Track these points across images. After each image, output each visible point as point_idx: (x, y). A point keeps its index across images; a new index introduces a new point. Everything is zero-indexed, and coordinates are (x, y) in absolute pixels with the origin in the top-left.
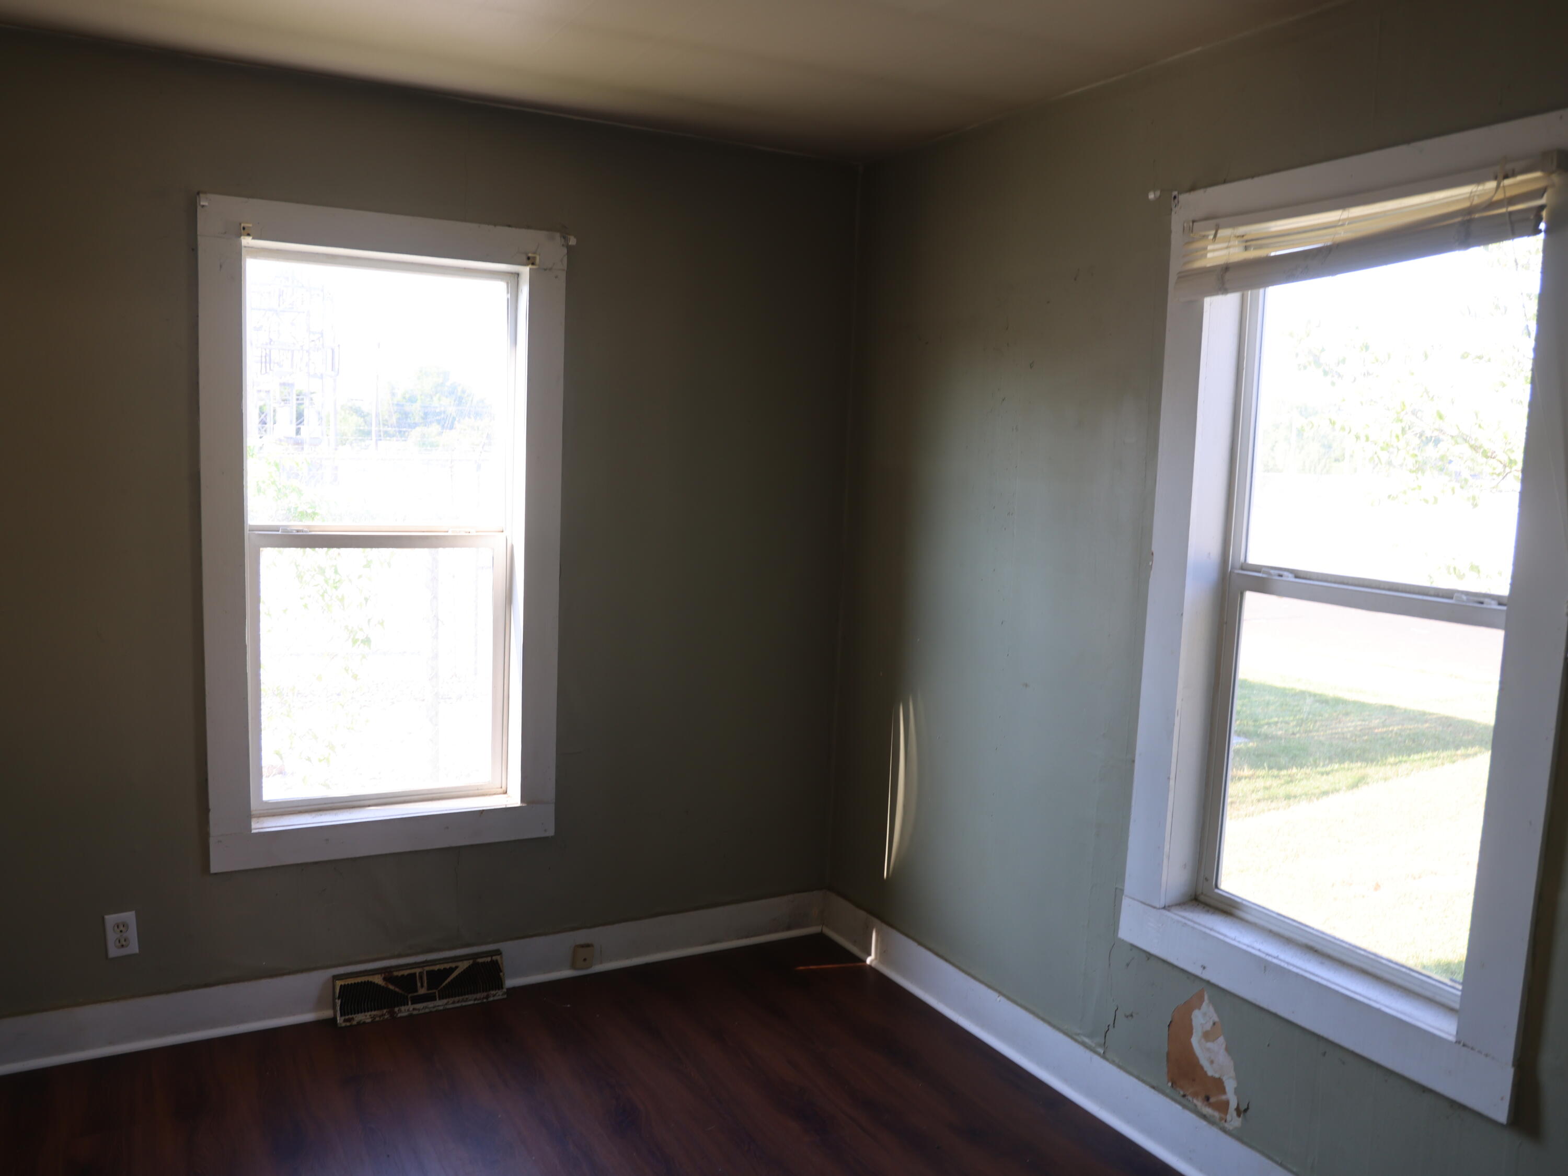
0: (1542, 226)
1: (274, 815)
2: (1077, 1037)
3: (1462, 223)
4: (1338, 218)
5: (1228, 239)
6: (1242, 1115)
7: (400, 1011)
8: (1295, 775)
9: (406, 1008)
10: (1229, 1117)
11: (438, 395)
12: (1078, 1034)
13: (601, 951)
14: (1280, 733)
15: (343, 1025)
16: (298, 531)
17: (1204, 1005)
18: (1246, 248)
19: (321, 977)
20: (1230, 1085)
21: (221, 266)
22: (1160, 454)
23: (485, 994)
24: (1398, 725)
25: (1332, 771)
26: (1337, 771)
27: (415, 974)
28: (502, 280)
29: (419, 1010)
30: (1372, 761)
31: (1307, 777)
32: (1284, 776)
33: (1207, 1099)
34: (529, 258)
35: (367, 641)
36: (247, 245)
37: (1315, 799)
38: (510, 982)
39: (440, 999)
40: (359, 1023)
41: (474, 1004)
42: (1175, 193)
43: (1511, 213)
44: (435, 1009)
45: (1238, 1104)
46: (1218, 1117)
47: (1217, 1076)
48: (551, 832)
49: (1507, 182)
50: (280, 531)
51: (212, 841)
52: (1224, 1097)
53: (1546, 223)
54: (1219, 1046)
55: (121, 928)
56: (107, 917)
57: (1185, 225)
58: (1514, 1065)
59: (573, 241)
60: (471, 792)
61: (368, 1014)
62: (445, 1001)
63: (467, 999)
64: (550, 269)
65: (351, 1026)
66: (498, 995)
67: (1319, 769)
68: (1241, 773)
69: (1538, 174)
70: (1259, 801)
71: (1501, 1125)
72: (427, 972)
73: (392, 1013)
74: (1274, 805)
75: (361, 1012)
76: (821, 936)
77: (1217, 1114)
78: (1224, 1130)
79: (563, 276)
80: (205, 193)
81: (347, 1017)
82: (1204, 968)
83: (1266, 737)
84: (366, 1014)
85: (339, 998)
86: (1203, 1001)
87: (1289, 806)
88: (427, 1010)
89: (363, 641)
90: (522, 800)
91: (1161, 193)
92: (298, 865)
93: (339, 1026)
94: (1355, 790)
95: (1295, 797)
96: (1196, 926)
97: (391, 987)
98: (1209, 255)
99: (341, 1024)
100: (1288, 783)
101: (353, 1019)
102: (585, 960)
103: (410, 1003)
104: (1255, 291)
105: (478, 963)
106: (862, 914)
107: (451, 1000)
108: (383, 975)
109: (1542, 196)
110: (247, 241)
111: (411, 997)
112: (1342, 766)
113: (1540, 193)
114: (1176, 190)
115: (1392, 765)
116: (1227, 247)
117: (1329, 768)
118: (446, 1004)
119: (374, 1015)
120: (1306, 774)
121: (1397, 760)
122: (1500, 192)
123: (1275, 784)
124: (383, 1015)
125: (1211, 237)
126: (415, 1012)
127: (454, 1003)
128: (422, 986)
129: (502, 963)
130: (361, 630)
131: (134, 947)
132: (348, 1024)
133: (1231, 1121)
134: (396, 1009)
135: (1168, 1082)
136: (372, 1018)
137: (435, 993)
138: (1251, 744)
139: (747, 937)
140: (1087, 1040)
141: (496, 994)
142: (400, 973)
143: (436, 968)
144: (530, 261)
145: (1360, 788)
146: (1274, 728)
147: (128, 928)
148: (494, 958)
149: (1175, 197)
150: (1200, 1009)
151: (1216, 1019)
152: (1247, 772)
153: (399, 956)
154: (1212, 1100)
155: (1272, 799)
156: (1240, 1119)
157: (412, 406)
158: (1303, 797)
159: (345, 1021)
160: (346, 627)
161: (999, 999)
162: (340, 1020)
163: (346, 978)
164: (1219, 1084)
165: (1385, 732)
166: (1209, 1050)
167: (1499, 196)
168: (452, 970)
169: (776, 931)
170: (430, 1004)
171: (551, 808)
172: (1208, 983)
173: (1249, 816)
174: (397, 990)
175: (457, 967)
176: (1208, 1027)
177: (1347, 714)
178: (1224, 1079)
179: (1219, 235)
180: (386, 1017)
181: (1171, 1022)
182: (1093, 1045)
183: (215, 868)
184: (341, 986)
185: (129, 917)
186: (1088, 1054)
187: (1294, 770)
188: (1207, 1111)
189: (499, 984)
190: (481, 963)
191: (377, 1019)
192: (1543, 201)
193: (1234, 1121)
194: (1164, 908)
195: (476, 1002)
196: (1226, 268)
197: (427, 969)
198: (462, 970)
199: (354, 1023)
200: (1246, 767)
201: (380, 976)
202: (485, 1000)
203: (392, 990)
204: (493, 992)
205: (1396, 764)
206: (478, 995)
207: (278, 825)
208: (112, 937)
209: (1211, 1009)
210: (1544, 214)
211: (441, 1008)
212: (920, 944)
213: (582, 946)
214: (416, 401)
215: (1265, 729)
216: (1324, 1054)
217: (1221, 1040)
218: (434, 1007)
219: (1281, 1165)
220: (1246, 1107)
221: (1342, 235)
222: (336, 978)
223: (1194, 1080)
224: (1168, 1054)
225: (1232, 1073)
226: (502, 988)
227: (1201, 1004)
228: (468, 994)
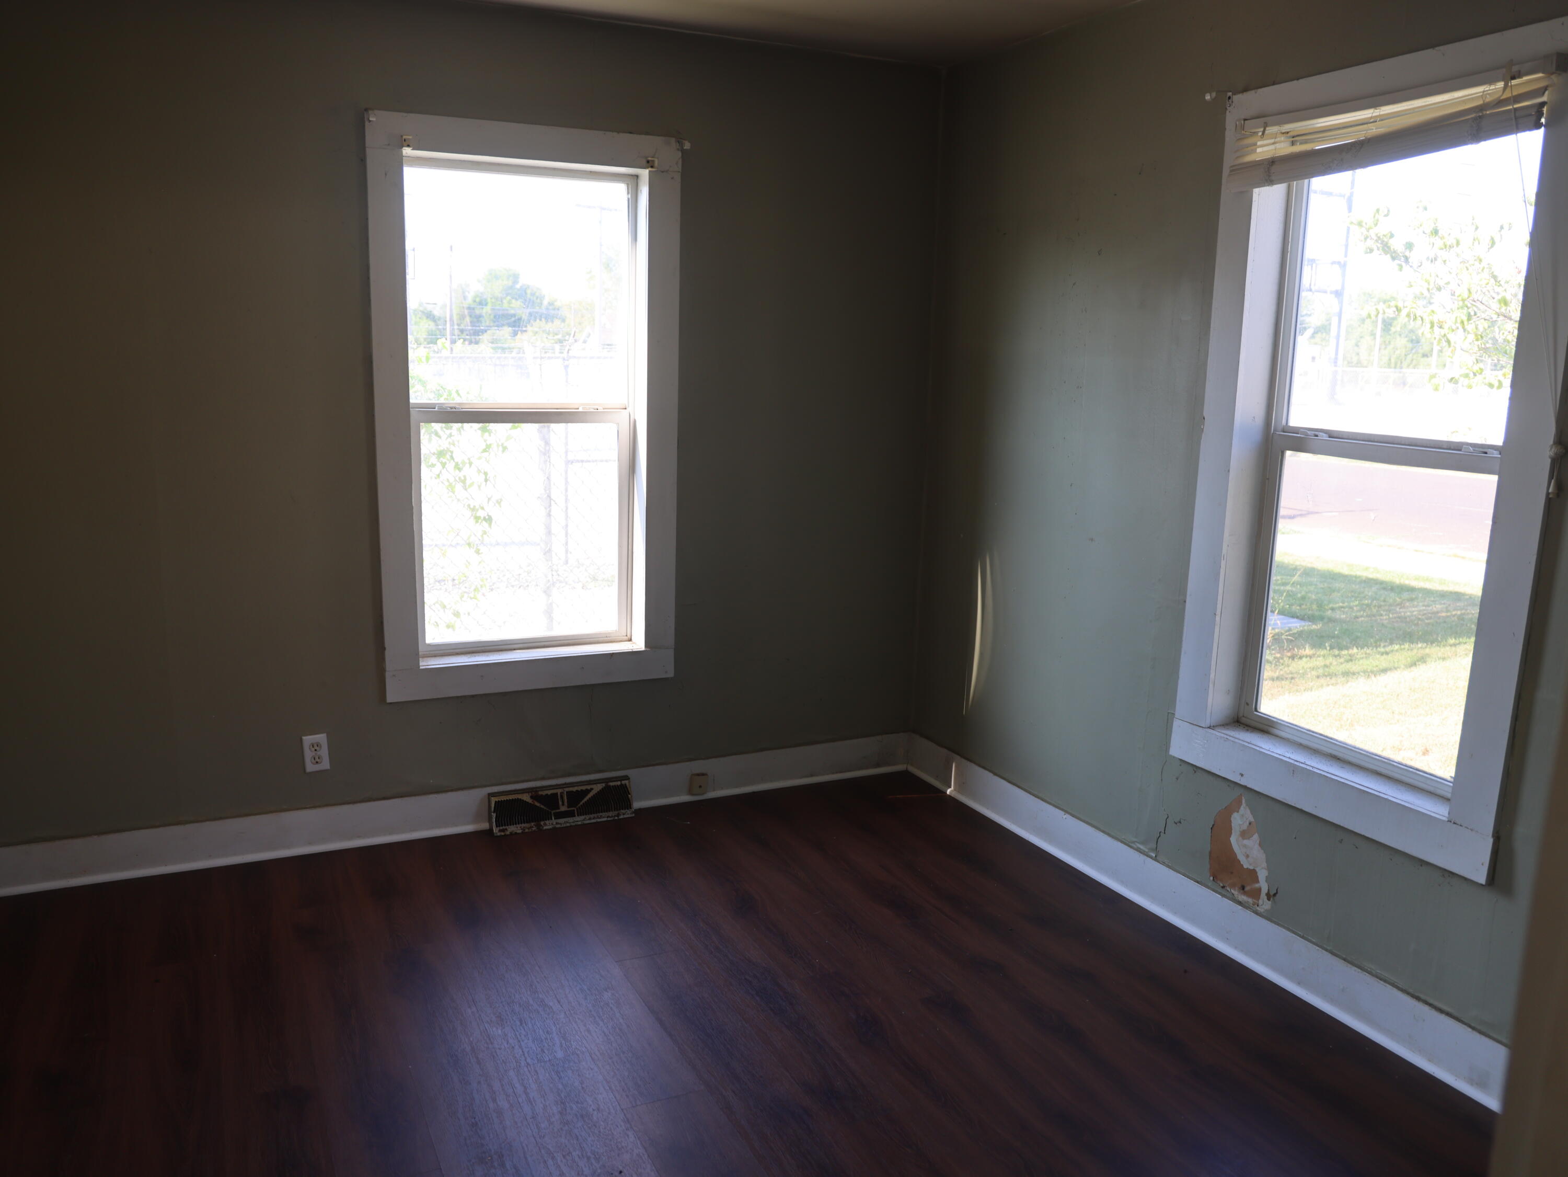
0: (1543, 120)
1: (435, 656)
2: (1133, 845)
3: (1475, 119)
4: (1370, 115)
5: (1274, 136)
6: (1271, 899)
7: (545, 824)
8: (1356, 655)
9: (550, 822)
10: (1260, 902)
11: (509, 298)
12: (1134, 842)
13: (714, 780)
14: (1343, 616)
15: (499, 834)
16: (451, 408)
17: (1242, 808)
18: (1293, 143)
19: (480, 793)
20: (1262, 874)
21: (386, 174)
22: (1211, 329)
23: (616, 812)
24: (1461, 610)
25: (1392, 651)
26: (1397, 651)
27: (557, 794)
28: (623, 182)
29: (561, 824)
30: (1432, 643)
31: (1368, 656)
32: (1345, 655)
33: (1243, 888)
34: (648, 162)
35: (489, 519)
36: (406, 155)
37: (1373, 675)
38: (637, 805)
39: (578, 816)
40: (511, 834)
41: (607, 821)
42: (1230, 94)
43: (1516, 109)
44: (574, 824)
45: (1269, 890)
46: (1252, 902)
47: (1251, 868)
48: (671, 674)
49: (1514, 82)
50: (437, 408)
51: (388, 675)
52: (1257, 885)
53: (1545, 119)
54: (1253, 843)
55: (316, 747)
56: (304, 738)
57: (1237, 123)
58: (1493, 836)
59: (687, 146)
60: (601, 639)
61: (519, 826)
62: (583, 817)
63: (601, 816)
64: (667, 171)
65: (505, 835)
66: (627, 814)
67: (1382, 650)
68: (1302, 652)
69: (1540, 75)
70: (1318, 677)
71: (1482, 885)
72: (567, 792)
73: (539, 826)
74: (1333, 680)
75: (513, 825)
76: (906, 774)
77: (1250, 900)
78: (1256, 913)
79: (678, 177)
80: (372, 109)
81: (501, 828)
82: (1242, 775)
83: (1331, 620)
84: (517, 825)
85: (494, 812)
86: (1242, 804)
87: (1348, 681)
88: (568, 825)
89: (484, 519)
90: (646, 646)
91: (1216, 94)
92: (458, 697)
93: (495, 835)
94: (1413, 668)
95: (1354, 674)
96: (1236, 740)
97: (537, 804)
98: (1259, 150)
99: (496, 833)
100: (1347, 661)
101: (506, 829)
102: (700, 787)
103: (553, 818)
104: (1300, 182)
105: (610, 786)
106: (944, 751)
107: (587, 817)
108: (530, 794)
109: (1544, 93)
110: (407, 151)
111: (554, 813)
112: (1402, 647)
113: (1542, 91)
114: (1231, 92)
115: (1451, 646)
116: (1274, 143)
117: (1388, 649)
118: (584, 820)
119: (524, 827)
120: (1366, 654)
121: (1457, 641)
122: (1508, 90)
123: (1335, 663)
124: (531, 827)
125: (1260, 134)
126: (558, 826)
127: (590, 819)
128: (563, 805)
129: (630, 787)
130: (483, 508)
131: (326, 765)
132: (503, 834)
133: (1262, 905)
134: (542, 823)
135: (1210, 876)
136: (522, 829)
137: (574, 810)
138: (1314, 627)
139: (841, 772)
140: (1142, 847)
141: (625, 813)
142: (544, 793)
143: (575, 789)
144: (649, 164)
145: (1418, 666)
146: (1338, 612)
147: (321, 747)
148: (623, 782)
149: (1229, 98)
150: (1238, 812)
151: (1252, 820)
152: (1308, 651)
153: (543, 779)
154: (1247, 889)
155: (1331, 675)
156: (1270, 902)
157: (482, 308)
158: (1362, 674)
159: (500, 831)
160: (469, 506)
161: (1065, 817)
162: (496, 830)
163: (499, 796)
164: (1252, 875)
165: (1447, 617)
166: (1245, 846)
167: (1507, 94)
168: (588, 791)
169: (867, 768)
170: (571, 820)
171: (671, 653)
172: (1245, 788)
173: (1307, 691)
174: (542, 806)
175: (592, 789)
176: (1245, 827)
177: (1412, 600)
178: (1257, 870)
179: (1267, 132)
180: (533, 829)
181: (1213, 825)
182: (1147, 850)
183: (390, 698)
184: (496, 802)
185: (321, 738)
186: (1143, 857)
187: (1355, 650)
188: (1243, 898)
189: (628, 805)
190: (613, 786)
191: (527, 830)
192: (1544, 98)
193: (1265, 905)
194: (1209, 728)
195: (609, 819)
196: (1273, 162)
197: (567, 789)
198: (596, 792)
199: (508, 833)
200: (1307, 647)
201: (527, 794)
202: (616, 818)
203: (538, 807)
204: (623, 811)
205: (1455, 645)
206: (610, 814)
207: (441, 663)
208: (308, 754)
209: (1248, 811)
210: (1545, 110)
211: (580, 823)
212: (995, 774)
213: (698, 775)
214: (486, 304)
215: (1329, 613)
216: (1341, 841)
217: (1256, 837)
218: (573, 822)
219: (1303, 937)
220: (1275, 892)
221: (1374, 130)
222: (490, 795)
223: (1232, 873)
224: (1210, 853)
225: (1265, 865)
226: (631, 808)
227: (1239, 808)
228: (602, 812)
